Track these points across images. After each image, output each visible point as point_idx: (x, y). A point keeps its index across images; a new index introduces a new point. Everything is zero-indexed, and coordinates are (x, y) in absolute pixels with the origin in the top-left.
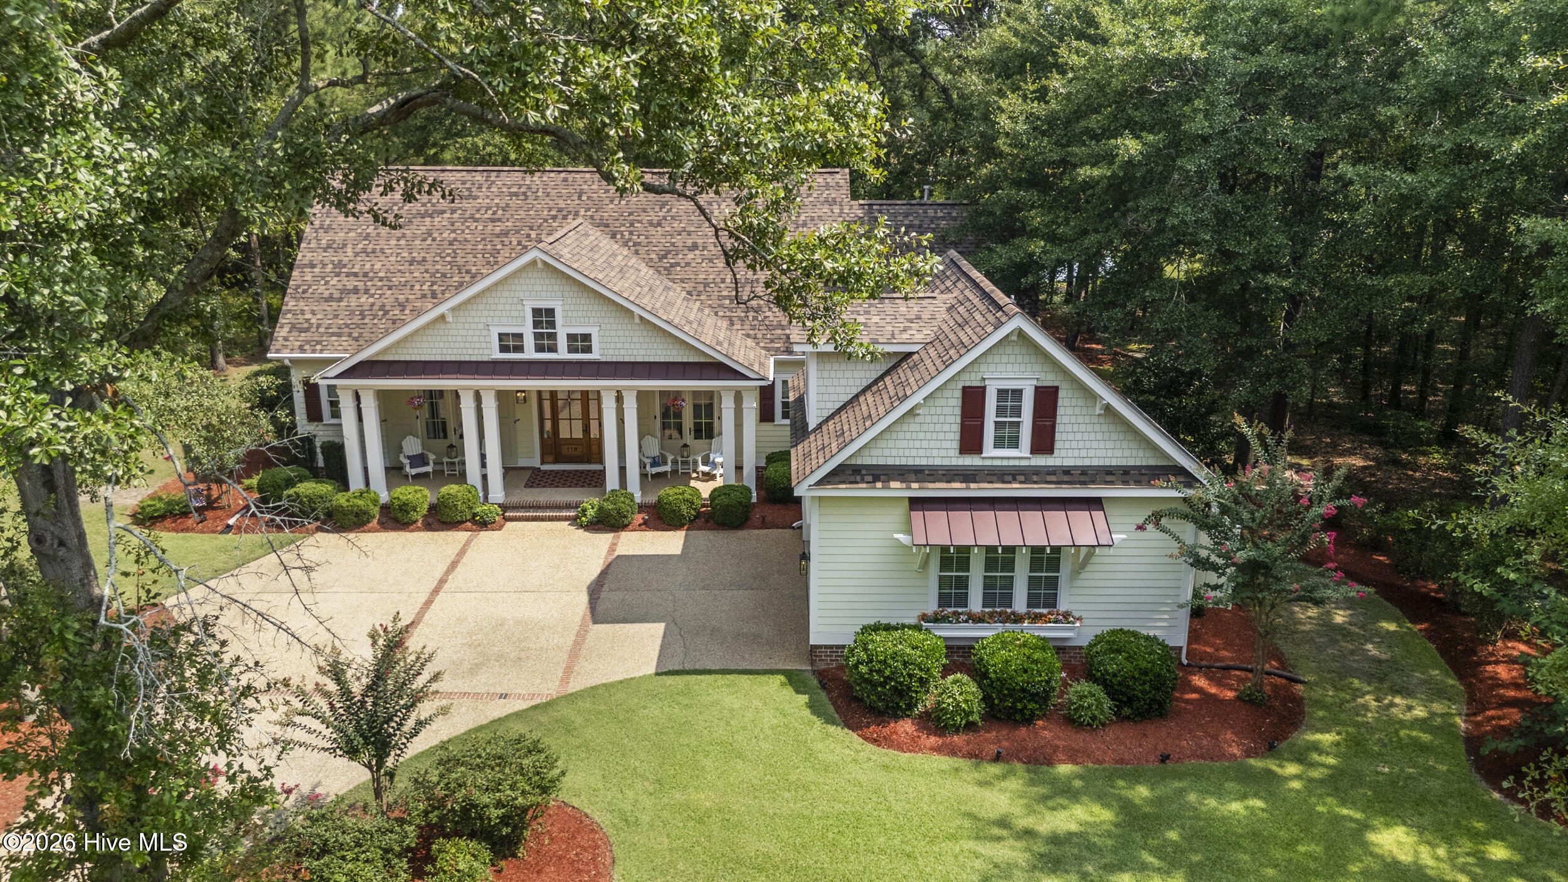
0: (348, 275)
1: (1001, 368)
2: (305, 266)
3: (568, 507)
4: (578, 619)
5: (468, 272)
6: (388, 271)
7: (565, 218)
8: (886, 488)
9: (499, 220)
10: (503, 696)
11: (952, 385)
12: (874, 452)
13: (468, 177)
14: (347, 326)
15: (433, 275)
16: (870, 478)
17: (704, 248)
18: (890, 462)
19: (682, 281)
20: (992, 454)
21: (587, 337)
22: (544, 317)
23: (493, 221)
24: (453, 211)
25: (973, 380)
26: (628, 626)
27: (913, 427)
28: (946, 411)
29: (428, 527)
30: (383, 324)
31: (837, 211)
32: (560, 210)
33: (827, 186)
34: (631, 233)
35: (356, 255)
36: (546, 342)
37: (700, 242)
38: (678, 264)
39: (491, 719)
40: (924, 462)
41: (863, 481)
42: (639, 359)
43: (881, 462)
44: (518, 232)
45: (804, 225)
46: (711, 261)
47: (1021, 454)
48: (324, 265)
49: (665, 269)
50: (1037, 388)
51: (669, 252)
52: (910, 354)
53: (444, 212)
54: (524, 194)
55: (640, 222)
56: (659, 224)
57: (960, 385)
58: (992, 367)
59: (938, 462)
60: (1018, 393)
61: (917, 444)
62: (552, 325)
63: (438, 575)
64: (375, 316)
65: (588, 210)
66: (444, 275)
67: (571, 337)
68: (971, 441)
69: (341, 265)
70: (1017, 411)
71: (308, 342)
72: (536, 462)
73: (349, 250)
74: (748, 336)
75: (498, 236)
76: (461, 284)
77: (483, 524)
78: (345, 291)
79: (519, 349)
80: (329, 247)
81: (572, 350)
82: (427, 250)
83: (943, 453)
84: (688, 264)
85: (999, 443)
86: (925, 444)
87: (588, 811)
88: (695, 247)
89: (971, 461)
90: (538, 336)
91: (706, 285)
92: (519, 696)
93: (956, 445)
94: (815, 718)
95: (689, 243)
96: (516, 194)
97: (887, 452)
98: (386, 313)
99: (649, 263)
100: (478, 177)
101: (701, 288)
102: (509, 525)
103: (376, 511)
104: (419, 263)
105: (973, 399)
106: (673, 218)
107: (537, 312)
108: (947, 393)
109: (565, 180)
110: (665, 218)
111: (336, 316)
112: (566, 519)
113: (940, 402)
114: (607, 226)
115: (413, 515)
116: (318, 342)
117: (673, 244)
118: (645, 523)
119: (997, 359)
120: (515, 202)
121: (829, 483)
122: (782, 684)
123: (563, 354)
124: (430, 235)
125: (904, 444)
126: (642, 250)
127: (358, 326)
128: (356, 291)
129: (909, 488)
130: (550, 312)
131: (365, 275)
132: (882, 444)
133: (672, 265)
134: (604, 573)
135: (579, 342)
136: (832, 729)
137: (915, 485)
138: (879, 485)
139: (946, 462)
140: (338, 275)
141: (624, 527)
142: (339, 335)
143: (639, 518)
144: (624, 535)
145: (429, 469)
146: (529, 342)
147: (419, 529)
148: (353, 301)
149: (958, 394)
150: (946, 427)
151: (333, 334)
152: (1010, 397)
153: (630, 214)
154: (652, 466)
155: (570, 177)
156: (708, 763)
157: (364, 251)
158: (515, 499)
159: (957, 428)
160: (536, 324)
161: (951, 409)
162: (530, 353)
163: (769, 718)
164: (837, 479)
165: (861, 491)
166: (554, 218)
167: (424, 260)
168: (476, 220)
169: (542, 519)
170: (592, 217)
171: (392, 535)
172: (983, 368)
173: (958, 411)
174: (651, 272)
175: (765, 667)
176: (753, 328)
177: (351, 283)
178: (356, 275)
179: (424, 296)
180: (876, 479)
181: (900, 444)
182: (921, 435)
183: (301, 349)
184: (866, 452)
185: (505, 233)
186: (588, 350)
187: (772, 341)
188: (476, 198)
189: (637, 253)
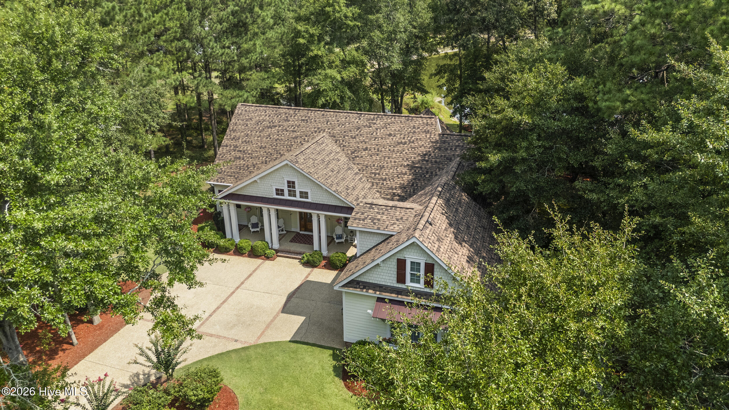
0: (238, 151)
1: (412, 254)
2: (224, 146)
3: (300, 254)
4: (277, 310)
5: (280, 153)
6: (252, 151)
7: (320, 132)
8: (367, 292)
9: (295, 131)
10: (236, 341)
11: (393, 257)
12: (365, 277)
13: (288, 111)
14: (234, 172)
15: (267, 154)
16: (362, 287)
17: (370, 150)
18: (371, 281)
19: (358, 164)
20: (410, 284)
21: (306, 193)
22: (291, 184)
23: (293, 131)
24: (280, 126)
25: (401, 257)
26: (293, 316)
27: (379, 270)
28: (391, 266)
29: (250, 256)
30: (246, 173)
31: (428, 136)
32: (318, 129)
33: (427, 124)
34: (343, 141)
35: (242, 142)
36: (292, 193)
37: (369, 147)
38: (358, 156)
39: (228, 350)
40: (384, 283)
41: (359, 288)
42: (325, 203)
43: (368, 281)
44: (301, 137)
45: (413, 142)
46: (371, 156)
47: (420, 286)
48: (231, 146)
49: (353, 158)
50: (426, 263)
51: (356, 151)
52: (392, 235)
53: (276, 126)
54: (307, 120)
55: (348, 136)
56: (355, 138)
57: (396, 258)
58: (408, 253)
59: (389, 284)
60: (419, 264)
61: (381, 277)
62: (294, 187)
63: (242, 280)
64: (244, 169)
65: (329, 129)
66: (271, 154)
67: (301, 193)
68: (401, 278)
69: (236, 147)
70: (419, 270)
71: (220, 178)
72: (298, 230)
73: (240, 140)
74: (378, 191)
75: (293, 138)
76: (276, 159)
77: (268, 258)
78: (236, 158)
79: (283, 194)
80: (234, 138)
81: (301, 197)
82: (267, 143)
83: (391, 281)
84: (362, 157)
85: (412, 281)
86: (384, 277)
87: (238, 396)
88: (366, 149)
89: (400, 286)
90: (289, 191)
91: (367, 167)
92: (241, 342)
93: (395, 279)
94: (333, 373)
95: (365, 147)
96: (303, 120)
97: (370, 278)
98: (248, 168)
99: (347, 155)
100: (292, 112)
101: (364, 168)
102: (278, 258)
103: (233, 248)
104: (263, 148)
105: (401, 264)
106: (361, 135)
107: (289, 182)
108: (391, 260)
109: (323, 115)
110: (357, 135)
111: (231, 168)
112: (298, 259)
113: (389, 263)
114: (335, 137)
115: (244, 251)
116: (223, 179)
117: (358, 147)
118: (325, 266)
119: (410, 250)
120: (303, 124)
121: (347, 287)
122: (330, 355)
123: (298, 198)
124: (269, 136)
125: (376, 276)
126: (346, 149)
127: (238, 173)
128: (239, 158)
129: (375, 293)
130: (293, 183)
131: (244, 152)
132: (368, 274)
133: (356, 157)
134: (298, 288)
135: (304, 194)
136: (337, 379)
137: (378, 293)
138: (365, 290)
139: (392, 285)
140: (235, 151)
141: (315, 267)
142: (231, 176)
143: (323, 263)
144: (316, 270)
145: (258, 229)
146: (286, 192)
147: (246, 257)
148: (238, 162)
149: (396, 261)
150: (392, 272)
151: (229, 176)
152: (415, 266)
153: (345, 132)
154: (337, 238)
155: (325, 113)
156: (285, 384)
157: (245, 141)
158: (283, 248)
159: (395, 273)
160: (289, 187)
161: (393, 265)
162: (286, 197)
163: (317, 370)
164: (350, 285)
165: (358, 291)
166: (316, 132)
167: (265, 147)
168: (287, 131)
169: (290, 258)
170: (330, 133)
171: (237, 257)
172: (405, 253)
173: (396, 267)
174: (347, 159)
175: (329, 345)
176: (381, 188)
177: (238, 154)
178: (241, 151)
179: (262, 162)
180: (364, 287)
181: (375, 276)
182: (382, 274)
183: (217, 181)
184: (362, 276)
185: (296, 138)
186: (307, 198)
187: (387, 195)
188: (289, 121)
189: (343, 150)
